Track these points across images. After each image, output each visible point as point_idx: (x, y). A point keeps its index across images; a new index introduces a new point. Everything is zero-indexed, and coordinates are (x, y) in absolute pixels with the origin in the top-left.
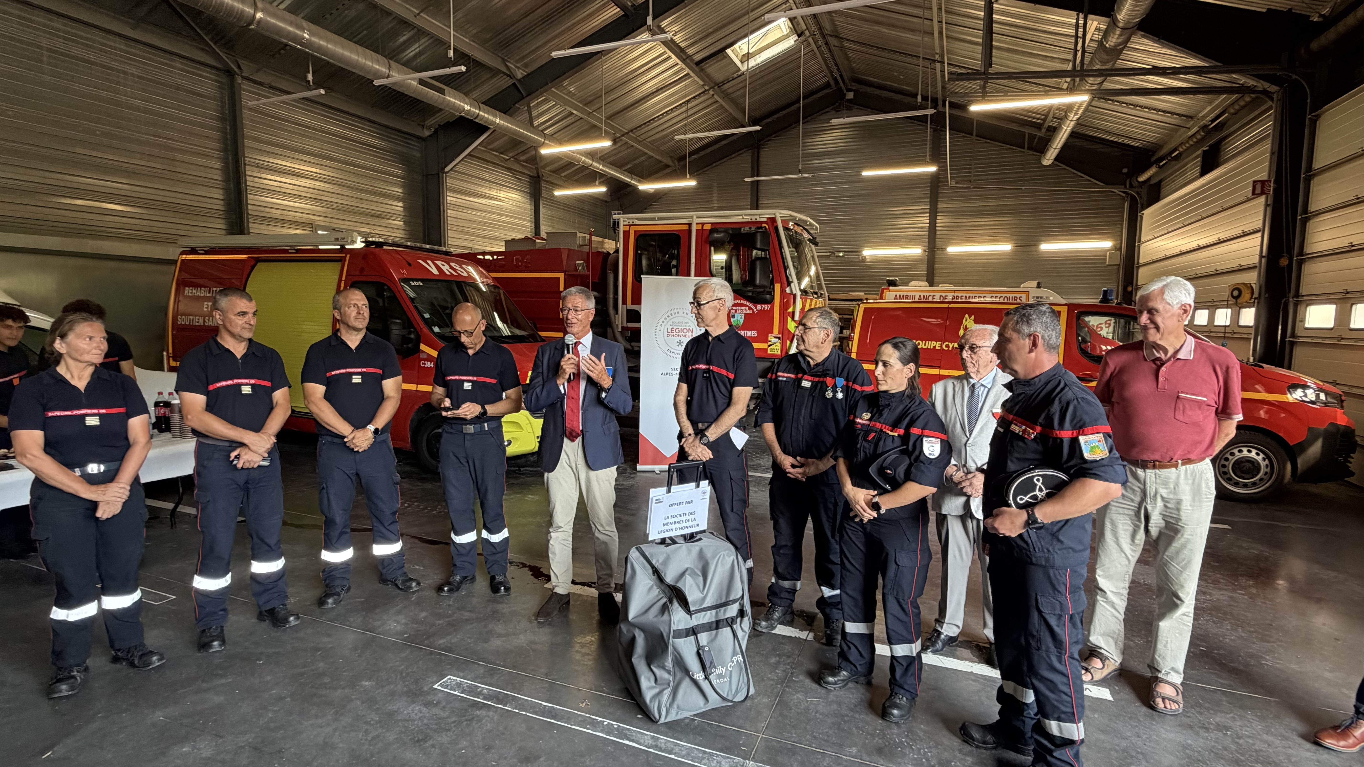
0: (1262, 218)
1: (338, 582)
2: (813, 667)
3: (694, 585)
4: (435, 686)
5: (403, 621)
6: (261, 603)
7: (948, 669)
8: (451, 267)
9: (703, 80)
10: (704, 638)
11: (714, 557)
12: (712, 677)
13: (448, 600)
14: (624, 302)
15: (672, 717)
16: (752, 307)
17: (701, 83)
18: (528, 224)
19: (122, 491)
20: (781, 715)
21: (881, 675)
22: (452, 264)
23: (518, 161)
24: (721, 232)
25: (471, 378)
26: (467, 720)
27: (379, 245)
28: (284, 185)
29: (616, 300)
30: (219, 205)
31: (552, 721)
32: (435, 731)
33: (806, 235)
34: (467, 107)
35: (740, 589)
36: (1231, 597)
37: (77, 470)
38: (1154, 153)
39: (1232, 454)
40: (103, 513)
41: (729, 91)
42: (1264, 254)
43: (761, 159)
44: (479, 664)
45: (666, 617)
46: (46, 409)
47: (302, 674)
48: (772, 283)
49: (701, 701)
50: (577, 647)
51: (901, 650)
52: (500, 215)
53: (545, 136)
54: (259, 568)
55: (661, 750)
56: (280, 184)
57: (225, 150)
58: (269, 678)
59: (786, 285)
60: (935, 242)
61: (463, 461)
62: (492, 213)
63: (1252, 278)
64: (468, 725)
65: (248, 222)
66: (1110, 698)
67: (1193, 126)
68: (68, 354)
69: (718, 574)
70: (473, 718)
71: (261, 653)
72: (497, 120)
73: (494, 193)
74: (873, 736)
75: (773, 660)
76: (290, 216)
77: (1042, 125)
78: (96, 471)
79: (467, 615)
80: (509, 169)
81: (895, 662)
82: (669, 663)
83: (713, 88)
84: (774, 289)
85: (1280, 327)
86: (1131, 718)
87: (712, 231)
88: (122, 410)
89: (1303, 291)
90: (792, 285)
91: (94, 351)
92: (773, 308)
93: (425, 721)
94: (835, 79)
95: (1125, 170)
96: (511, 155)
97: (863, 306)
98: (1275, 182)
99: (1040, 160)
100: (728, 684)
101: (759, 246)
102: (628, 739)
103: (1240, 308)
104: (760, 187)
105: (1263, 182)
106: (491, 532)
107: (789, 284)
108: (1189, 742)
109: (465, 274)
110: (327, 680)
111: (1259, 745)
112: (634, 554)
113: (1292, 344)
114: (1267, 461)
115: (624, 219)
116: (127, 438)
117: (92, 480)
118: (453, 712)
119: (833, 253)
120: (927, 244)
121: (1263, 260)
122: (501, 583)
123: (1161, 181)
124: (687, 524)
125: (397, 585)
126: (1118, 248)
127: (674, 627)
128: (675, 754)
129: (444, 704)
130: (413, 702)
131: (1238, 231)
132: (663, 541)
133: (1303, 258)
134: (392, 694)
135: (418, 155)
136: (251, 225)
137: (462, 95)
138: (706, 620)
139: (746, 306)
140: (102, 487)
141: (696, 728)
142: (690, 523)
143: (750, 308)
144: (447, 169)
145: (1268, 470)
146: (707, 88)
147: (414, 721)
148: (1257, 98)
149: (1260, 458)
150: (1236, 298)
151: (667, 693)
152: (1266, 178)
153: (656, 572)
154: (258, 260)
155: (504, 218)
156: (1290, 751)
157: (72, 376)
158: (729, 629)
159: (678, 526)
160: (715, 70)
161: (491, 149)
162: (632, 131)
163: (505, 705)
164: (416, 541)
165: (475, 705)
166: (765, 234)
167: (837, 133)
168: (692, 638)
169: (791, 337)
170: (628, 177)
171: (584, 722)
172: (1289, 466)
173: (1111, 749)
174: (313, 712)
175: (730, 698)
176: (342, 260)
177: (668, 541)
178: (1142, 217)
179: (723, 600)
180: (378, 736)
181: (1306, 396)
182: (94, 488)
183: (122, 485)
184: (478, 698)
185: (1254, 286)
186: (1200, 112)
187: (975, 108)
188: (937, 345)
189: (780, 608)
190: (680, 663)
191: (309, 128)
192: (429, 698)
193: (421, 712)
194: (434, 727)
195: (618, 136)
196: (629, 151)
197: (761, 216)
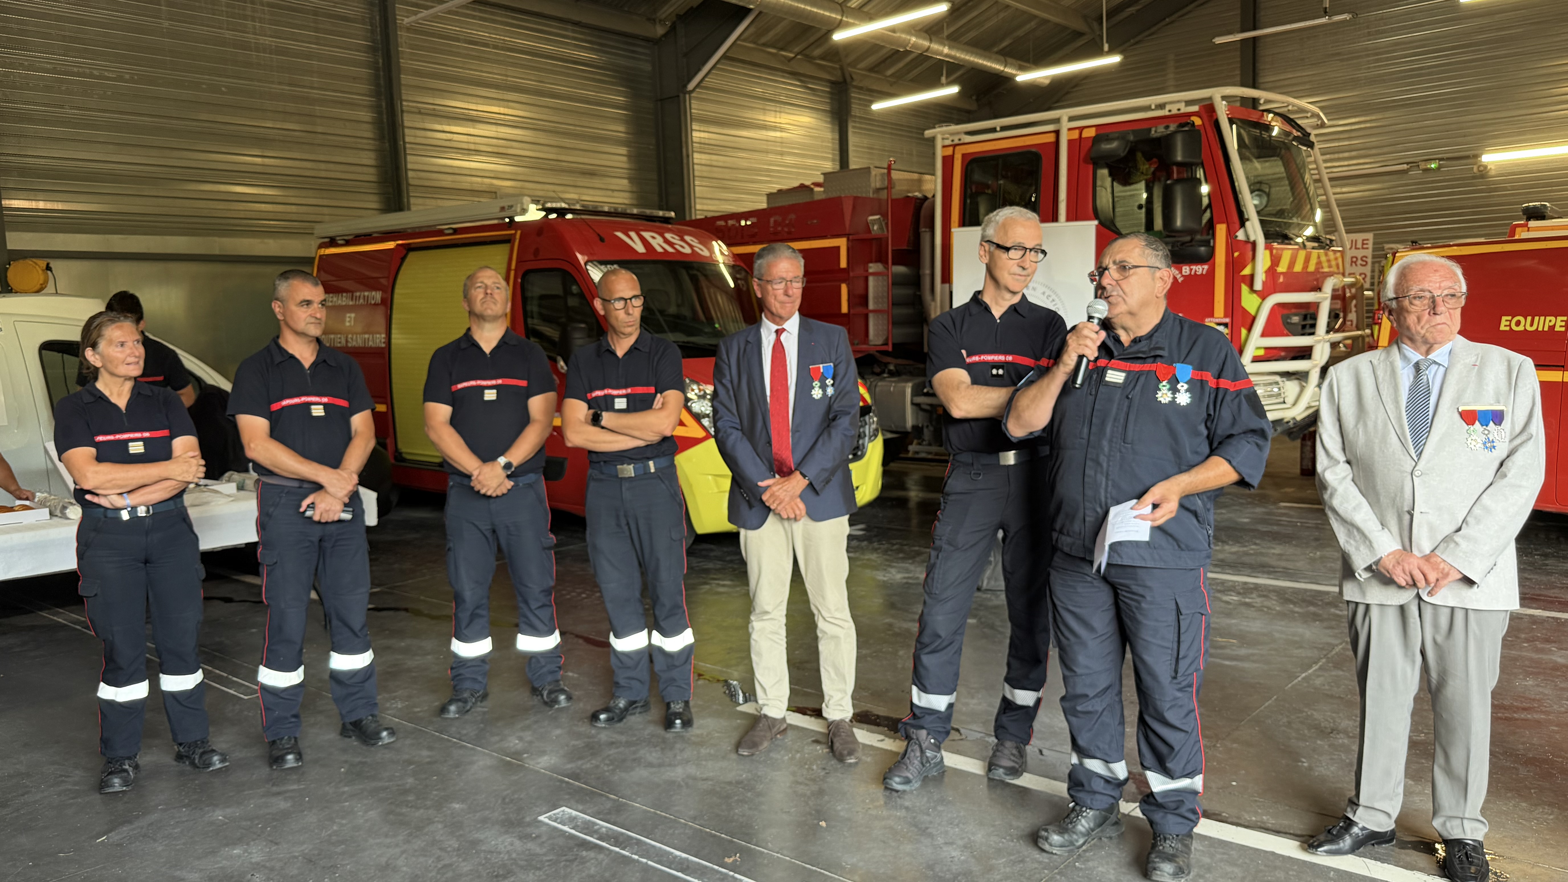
4: (541, 818)
6: (344, 712)
8: (666, 241)
22: (668, 236)
23: (809, 58)
24: (1113, 140)
25: (624, 391)
26: (566, 861)
27: (561, 212)
30: (367, 174)
31: (679, 874)
32: (522, 867)
44: (608, 798)
48: (1210, 225)
53: (846, 10)
54: (340, 662)
56: (450, 136)
57: (376, 94)
58: (346, 789)
59: (1237, 225)
61: (622, 521)
64: (566, 867)
65: (408, 196)
68: (104, 365)
70: (576, 859)
71: (345, 762)
73: (773, 119)
76: (466, 182)
80: (794, 74)
84: (1214, 236)
87: (1097, 139)
88: (164, 433)
90: (1248, 223)
92: (1212, 271)
93: (514, 855)
96: (796, 50)
101: (1179, 158)
106: (665, 633)
107: (1243, 221)
109: (687, 250)
110: (411, 798)
115: (945, 136)
118: (553, 849)
119: (1414, 165)
122: (678, 715)
129: (544, 839)
130: (506, 832)
134: (485, 821)
135: (648, 67)
136: (412, 200)
144: (691, 85)
147: (500, 853)
154: (409, 249)
157: (112, 394)
163: (623, 849)
164: (581, 641)
165: (585, 845)
166: (1194, 135)
169: (1250, 321)
170: (1000, 62)
176: (508, 240)
180: (451, 865)
184: (592, 836)
192: (529, 830)
193: (512, 844)
194: (522, 863)
196: (1002, 15)
197: (1188, 103)
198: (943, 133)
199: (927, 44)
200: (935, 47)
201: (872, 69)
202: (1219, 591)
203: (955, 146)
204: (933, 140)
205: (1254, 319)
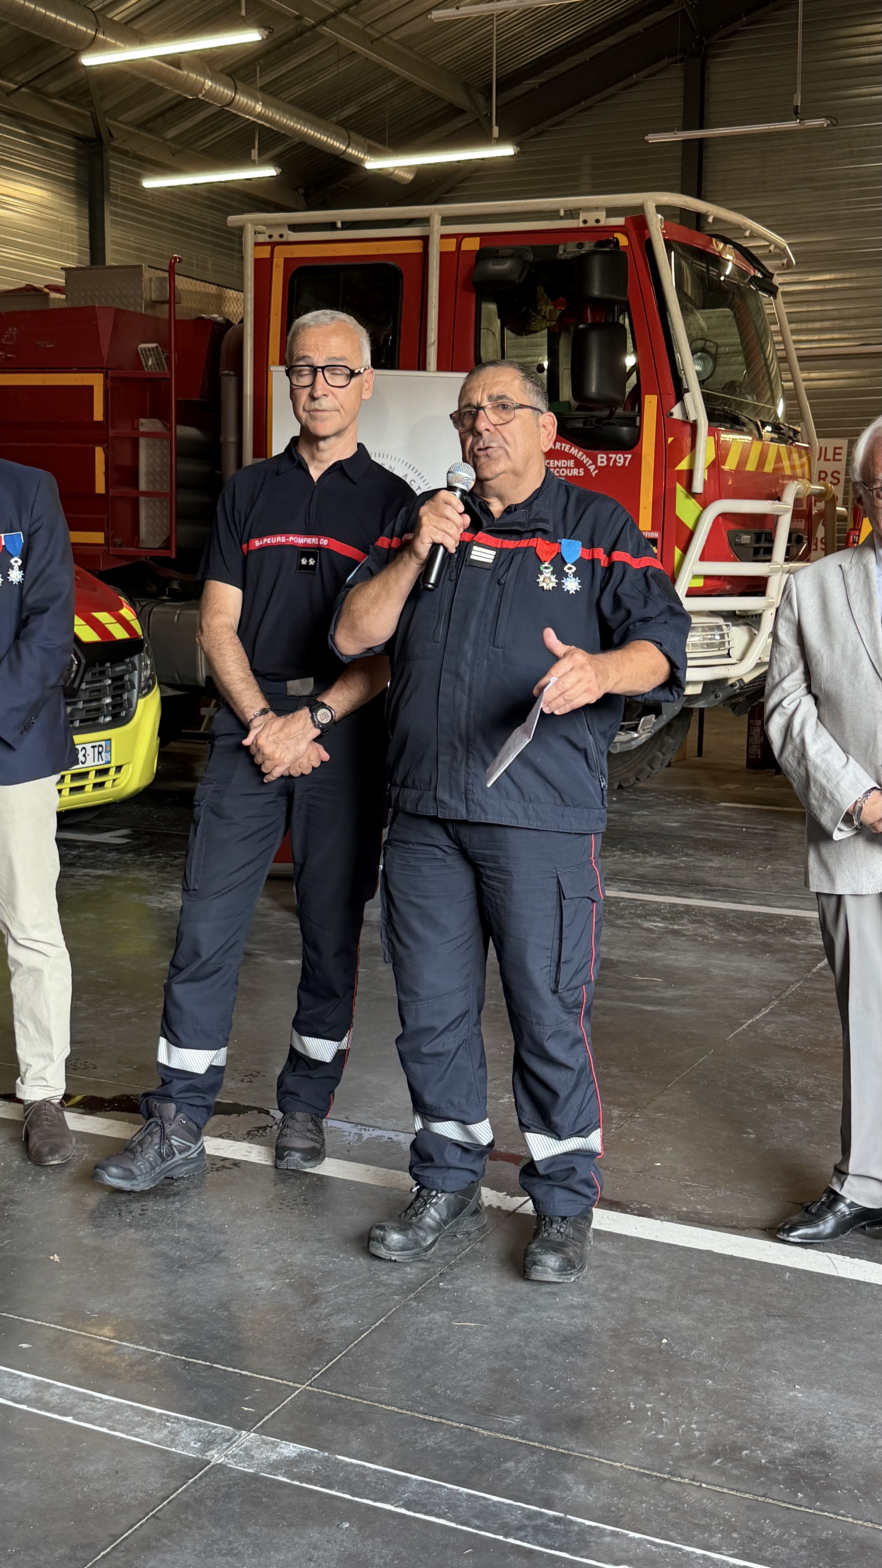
16: (586, 460)
23: (40, 95)
24: (505, 257)
33: (747, 268)
43: (710, 82)
48: (636, 396)
59: (672, 397)
80: (16, 117)
84: (639, 412)
87: (482, 255)
90: (687, 396)
92: (636, 463)
101: (596, 292)
104: (704, 159)
107: (680, 392)
115: (258, 228)
139: (569, 456)
143: (579, 464)
162: (345, 9)
166: (618, 259)
169: (686, 537)
170: (337, 137)
195: (310, 21)
196: (344, 66)
197: (612, 212)
198: (255, 223)
199: (229, 93)
200: (242, 99)
201: (142, 125)
202: (639, 916)
203: (274, 245)
204: (241, 229)
205: (692, 534)
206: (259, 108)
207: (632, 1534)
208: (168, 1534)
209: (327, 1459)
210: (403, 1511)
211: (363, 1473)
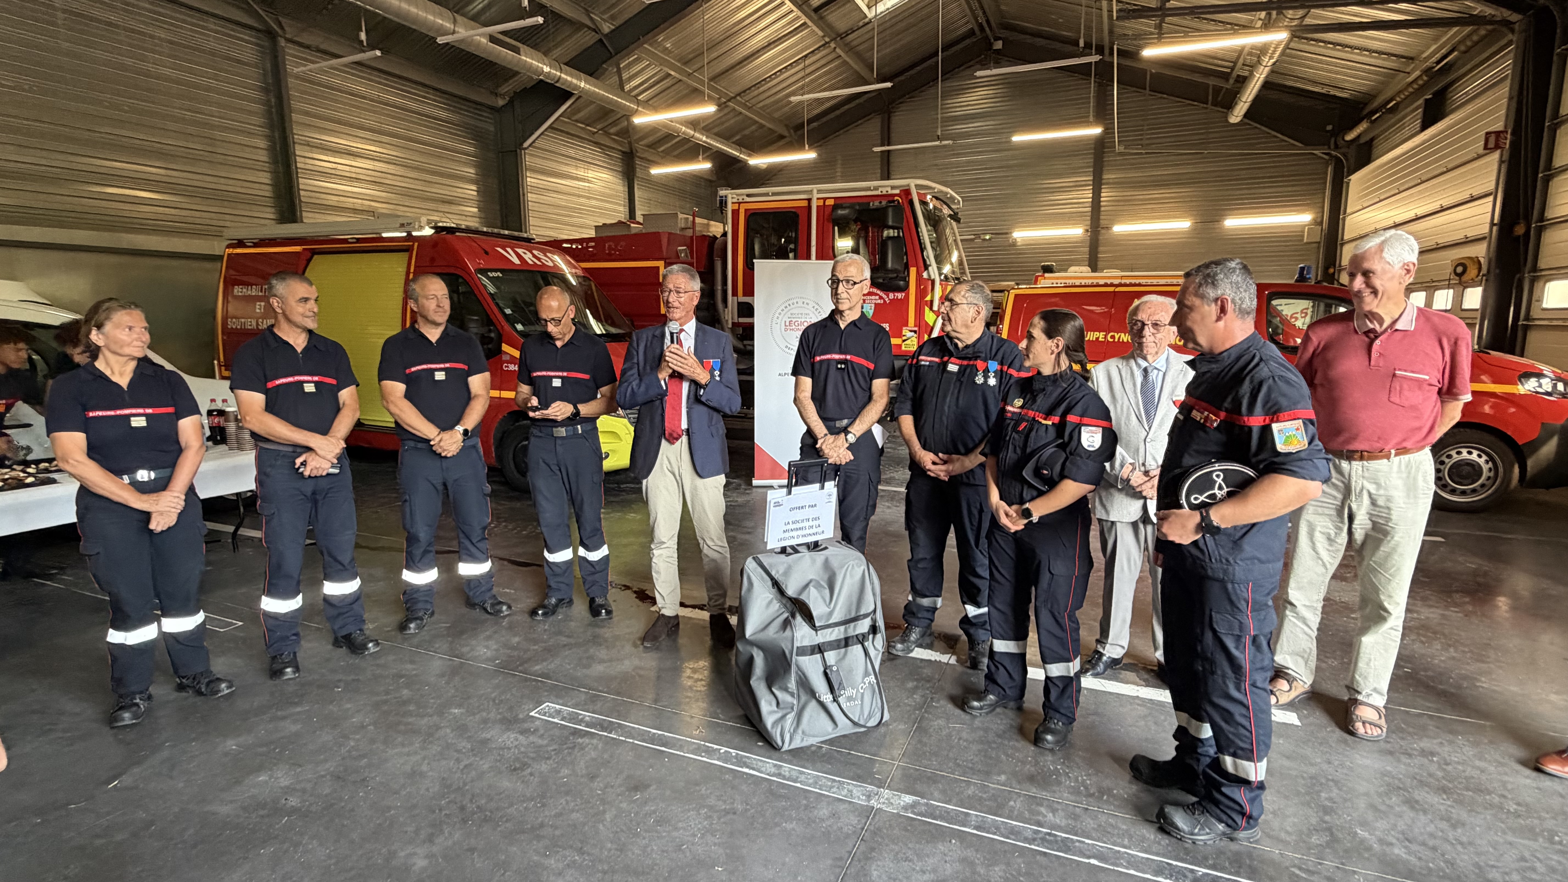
0: (1494, 178)
1: (420, 605)
2: (957, 691)
3: (820, 600)
4: (532, 714)
5: (495, 647)
6: (336, 627)
7: (1110, 693)
8: (534, 256)
9: (822, 30)
10: (831, 657)
11: (842, 567)
12: (840, 699)
13: (543, 626)
14: (735, 293)
15: (797, 743)
16: (884, 296)
17: (821, 33)
18: (621, 209)
19: (176, 500)
20: (920, 742)
21: (1034, 699)
22: (535, 252)
23: (607, 134)
24: (846, 208)
25: (560, 374)
26: (568, 748)
27: (450, 230)
28: (340, 167)
29: (725, 292)
30: (267, 191)
31: (663, 749)
32: (533, 759)
33: (946, 211)
34: (546, 69)
35: (871, 602)
36: (1443, 615)
37: (125, 477)
38: (1366, 104)
39: (1450, 457)
40: (157, 525)
41: (855, 43)
42: (1496, 221)
43: (893, 126)
44: (579, 691)
45: (788, 632)
46: (86, 409)
47: (385, 702)
48: (907, 267)
49: (829, 725)
50: (688, 672)
51: (1057, 670)
52: (589, 198)
53: (638, 103)
54: (332, 589)
55: (784, 778)
56: (334, 166)
57: (271, 126)
58: (349, 706)
59: (923, 269)
60: (1099, 219)
61: (555, 468)
62: (579, 196)
63: (1480, 251)
64: (570, 754)
65: (301, 211)
66: (1297, 722)
67: (1414, 70)
68: (106, 346)
69: (847, 585)
70: (575, 746)
71: (340, 681)
72: (582, 83)
73: (581, 173)
74: (1024, 763)
75: (910, 685)
76: (350, 202)
77: (1229, 74)
78: (146, 479)
79: (564, 640)
80: (596, 144)
81: (1050, 685)
82: (792, 684)
83: (834, 39)
84: (908, 275)
85: (1512, 309)
86: (1321, 744)
87: (835, 207)
88: (171, 410)
89: (1542, 264)
90: (931, 270)
91: (135, 343)
92: (907, 297)
93: (523, 749)
94: (981, 26)
95: (1329, 128)
96: (599, 127)
97: (1013, 293)
98: (1512, 134)
99: (1226, 117)
100: (859, 707)
101: (890, 223)
102: (747, 767)
103: (1465, 287)
104: (892, 160)
105: (1498, 134)
106: (588, 548)
107: (926, 267)
108: (1388, 768)
109: (550, 264)
110: (412, 708)
111: (1469, 772)
112: (750, 565)
113: (1526, 328)
114: (1490, 465)
115: (732, 196)
116: (178, 442)
117: (142, 488)
118: (553, 740)
119: (978, 236)
120: (1089, 223)
121: (1495, 228)
122: (602, 606)
123: (1372, 140)
124: (811, 531)
125: (485, 610)
126: (1318, 222)
127: (797, 644)
128: (801, 782)
129: (542, 731)
130: (508, 729)
131: (1466, 196)
132: (783, 551)
133: (1543, 225)
134: (485, 721)
135: (492, 129)
136: (304, 214)
137: (540, 55)
138: (833, 637)
139: (876, 294)
140: (154, 496)
141: (824, 755)
142: (814, 530)
143: (881, 298)
144: (526, 145)
145: (1492, 474)
146: (827, 39)
147: (509, 749)
148: (1494, 30)
149: (1482, 461)
150: (1460, 275)
151: (790, 718)
152: (1501, 129)
153: (776, 584)
154: (314, 252)
155: (594, 202)
156: (1506, 778)
157: (113, 373)
158: (860, 646)
159: (800, 533)
160: (837, 18)
161: (577, 121)
162: (739, 95)
163: (610, 732)
164: (506, 563)
165: (576, 733)
166: (898, 208)
167: (982, 92)
168: (818, 656)
170: (736, 150)
171: (698, 750)
172: (1516, 470)
173: (1296, 776)
174: (399, 739)
175: (862, 722)
176: (408, 250)
177: (789, 550)
178: (1348, 184)
179: (853, 615)
180: (471, 764)
181: (1540, 386)
182: (145, 497)
183: (176, 494)
184: (580, 725)
185: (1482, 260)
186: (1423, 52)
187: (1149, 52)
188: (1101, 336)
189: (918, 630)
190: (805, 684)
191: (364, 98)
192: (526, 725)
193: (517, 740)
194: (532, 755)
195: (724, 100)
196: (737, 118)
197: (893, 188)
198: (732, 194)
199: (692, 132)
200: (697, 135)
203: (739, 203)
205: (932, 329)
206: (704, 139)
207: (1087, 841)
208: (873, 849)
209: (927, 804)
210: (975, 832)
211: (948, 812)
